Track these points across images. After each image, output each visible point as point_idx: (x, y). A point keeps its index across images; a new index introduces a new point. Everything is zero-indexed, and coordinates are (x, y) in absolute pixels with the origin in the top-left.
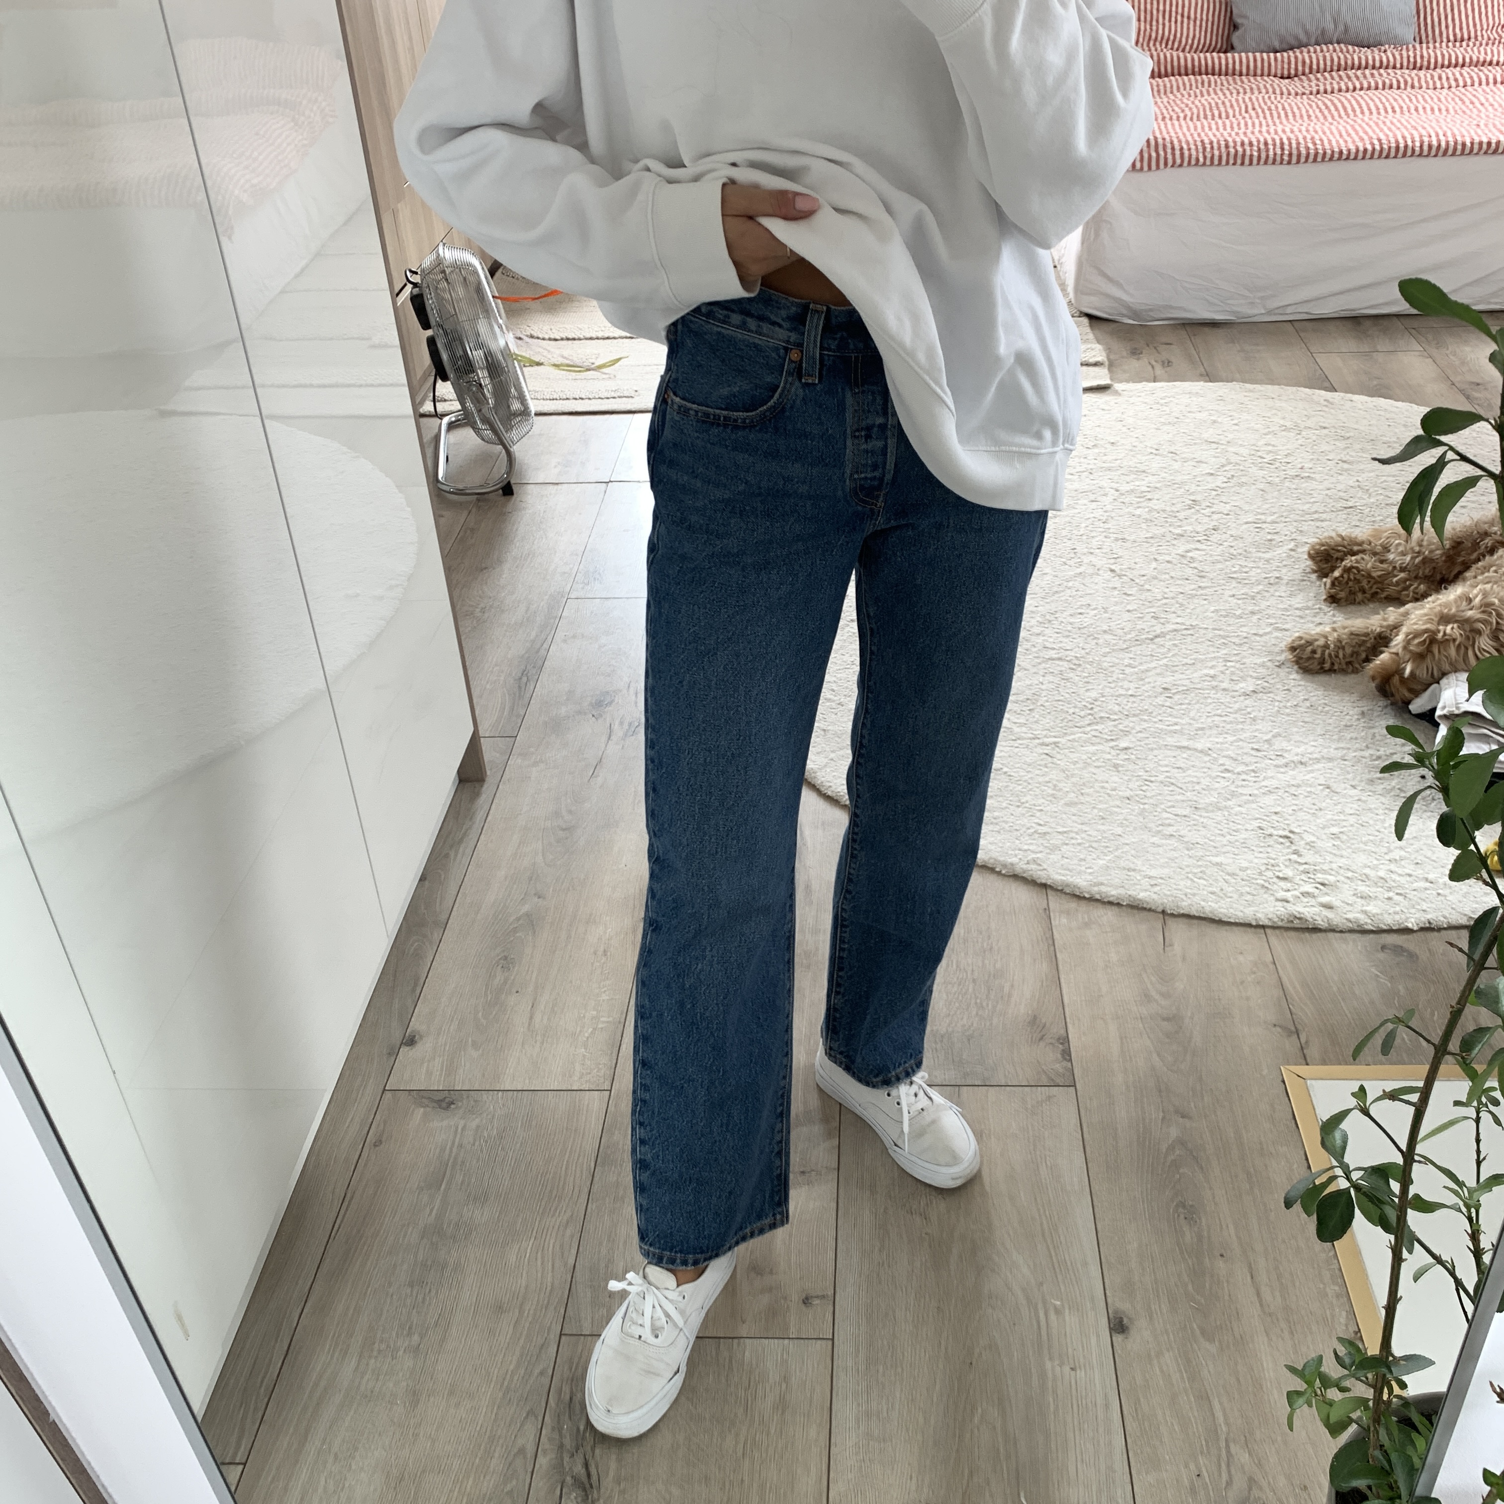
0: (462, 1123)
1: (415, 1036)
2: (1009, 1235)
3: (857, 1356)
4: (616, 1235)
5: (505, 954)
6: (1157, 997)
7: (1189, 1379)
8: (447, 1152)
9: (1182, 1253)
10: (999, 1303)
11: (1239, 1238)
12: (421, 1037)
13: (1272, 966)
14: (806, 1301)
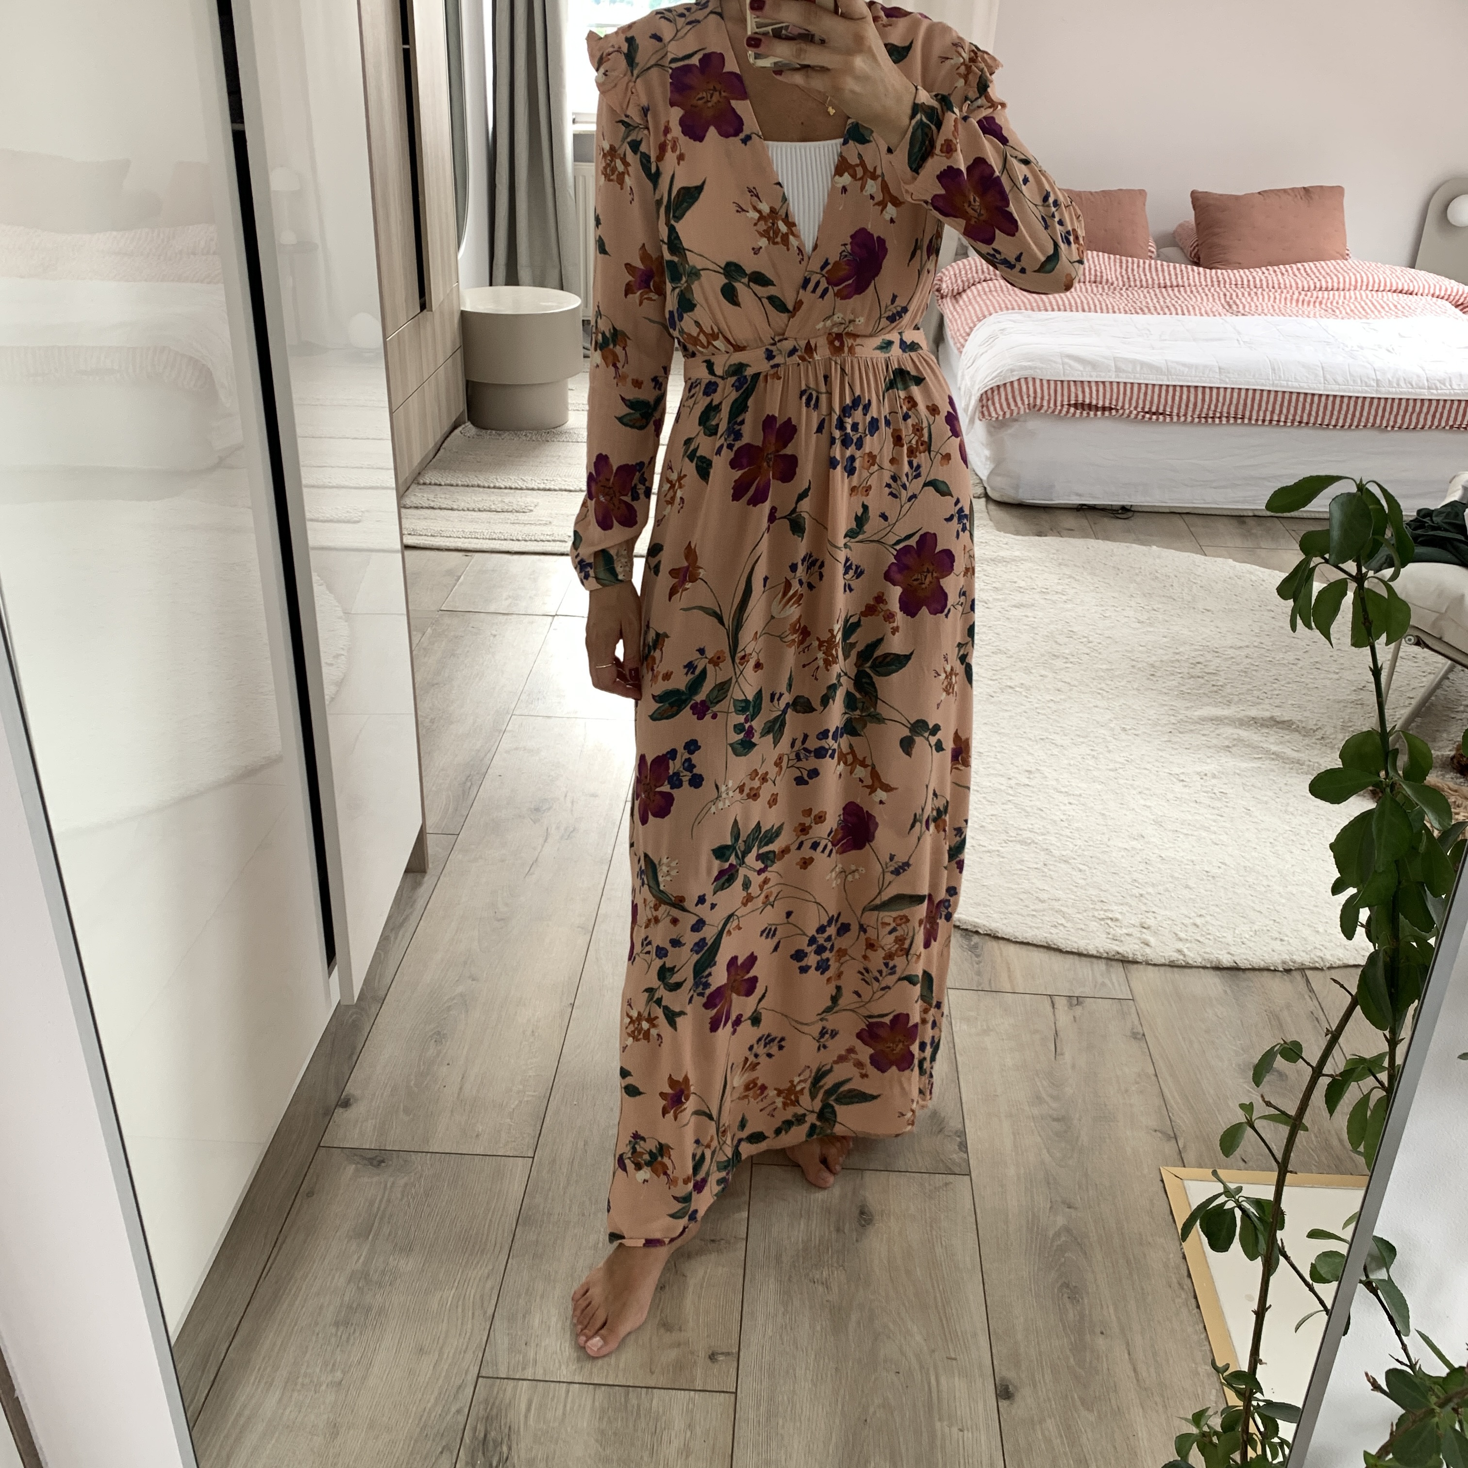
0: (392, 1179)
1: (349, 1099)
2: (904, 1305)
3: (758, 1408)
4: (533, 1289)
5: (439, 1029)
6: (1048, 1099)
7: (1068, 1443)
8: (376, 1205)
9: (1064, 1329)
10: (893, 1366)
11: (1118, 1318)
12: (356, 1100)
13: (1154, 1078)
14: (712, 1357)
